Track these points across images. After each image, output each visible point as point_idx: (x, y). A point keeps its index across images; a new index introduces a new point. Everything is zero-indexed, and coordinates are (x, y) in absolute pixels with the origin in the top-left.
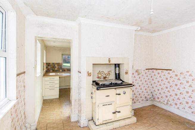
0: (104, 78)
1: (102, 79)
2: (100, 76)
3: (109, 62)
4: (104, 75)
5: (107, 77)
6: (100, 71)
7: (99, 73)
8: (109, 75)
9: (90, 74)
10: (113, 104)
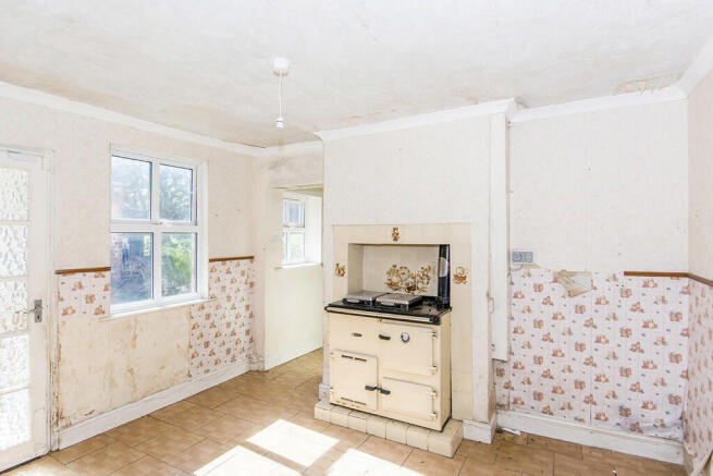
0: (409, 289)
1: (403, 292)
2: (395, 279)
3: (395, 239)
4: (410, 280)
5: (420, 285)
6: (395, 266)
7: (393, 270)
8: (425, 281)
9: (343, 269)
10: (371, 362)
